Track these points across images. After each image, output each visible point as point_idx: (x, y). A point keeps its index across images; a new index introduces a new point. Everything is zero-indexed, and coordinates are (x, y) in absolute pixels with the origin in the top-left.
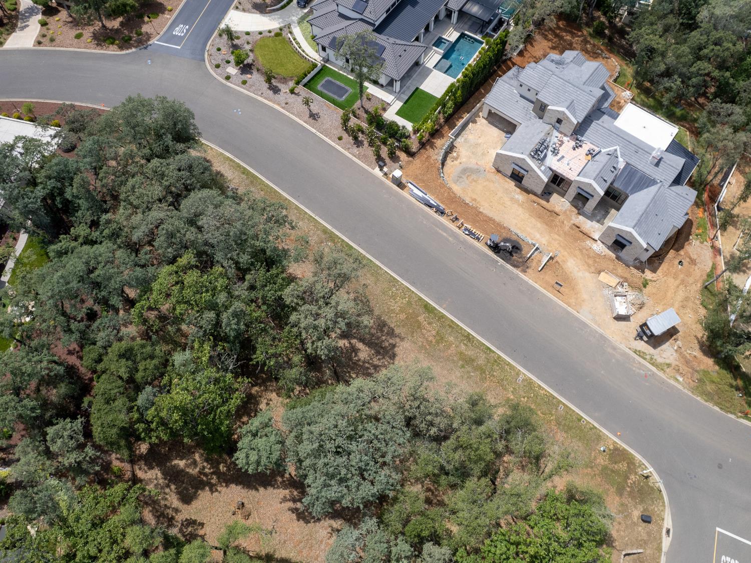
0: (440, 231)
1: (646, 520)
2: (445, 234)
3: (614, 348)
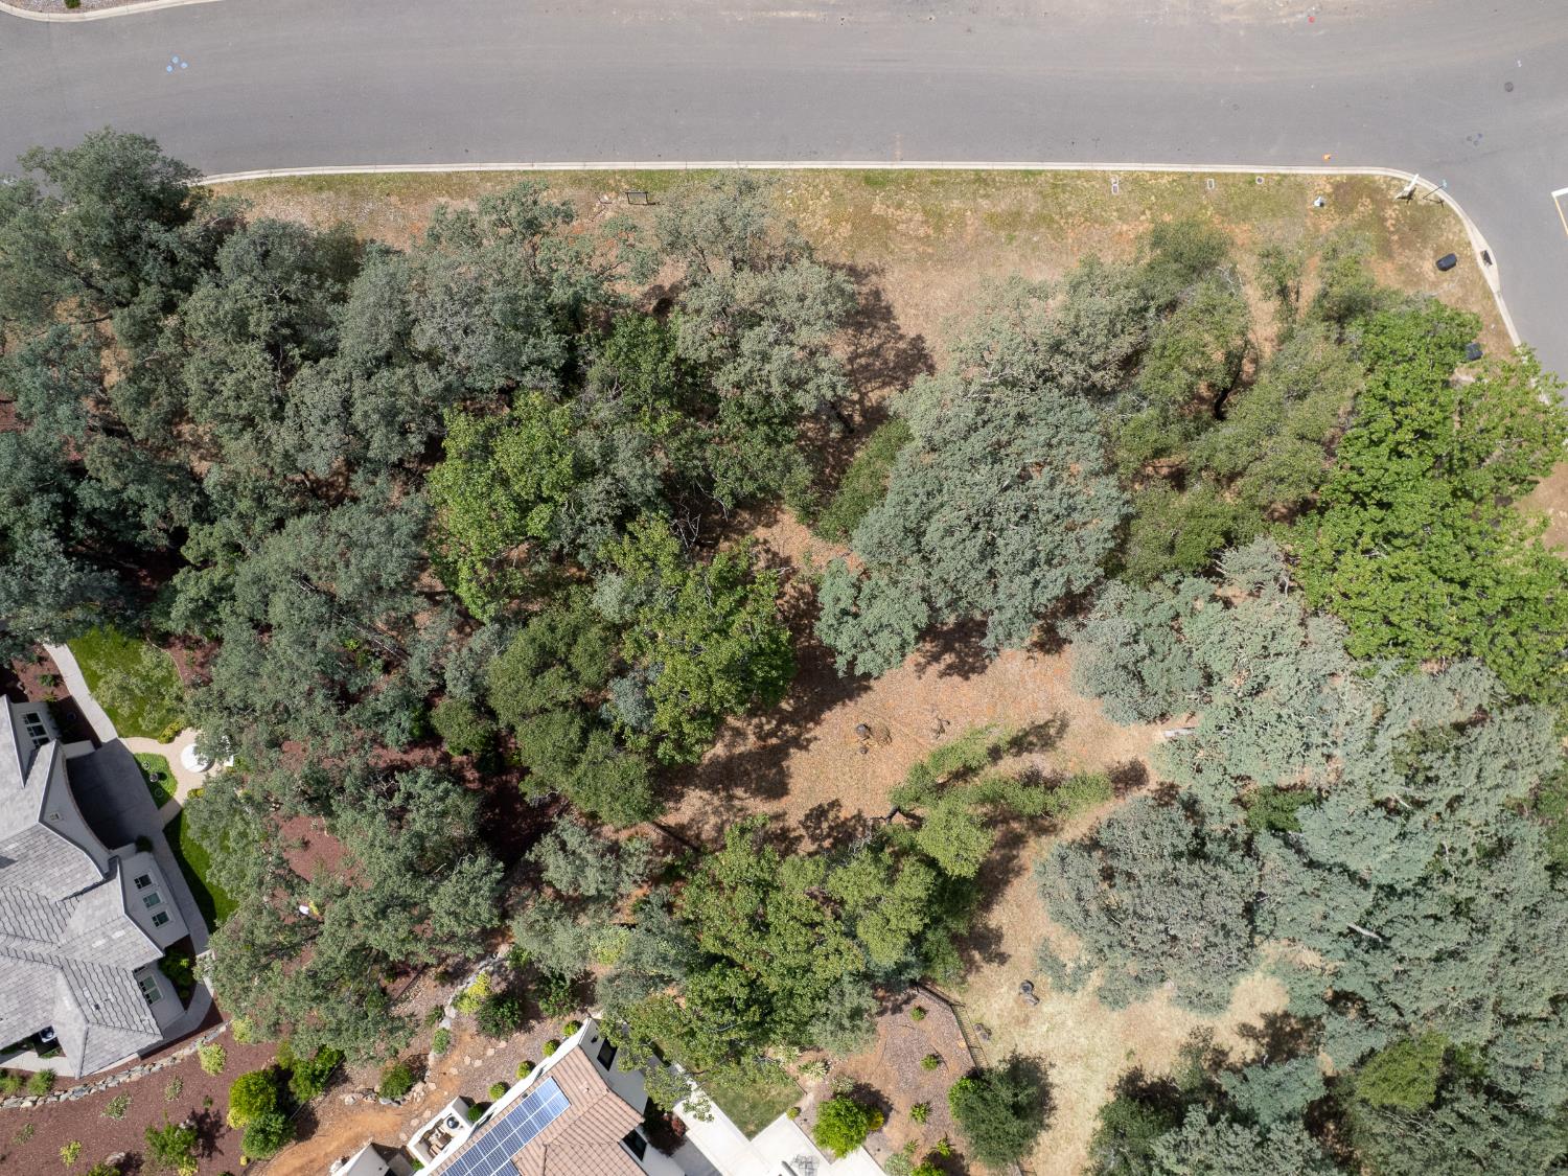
1: (1446, 264)
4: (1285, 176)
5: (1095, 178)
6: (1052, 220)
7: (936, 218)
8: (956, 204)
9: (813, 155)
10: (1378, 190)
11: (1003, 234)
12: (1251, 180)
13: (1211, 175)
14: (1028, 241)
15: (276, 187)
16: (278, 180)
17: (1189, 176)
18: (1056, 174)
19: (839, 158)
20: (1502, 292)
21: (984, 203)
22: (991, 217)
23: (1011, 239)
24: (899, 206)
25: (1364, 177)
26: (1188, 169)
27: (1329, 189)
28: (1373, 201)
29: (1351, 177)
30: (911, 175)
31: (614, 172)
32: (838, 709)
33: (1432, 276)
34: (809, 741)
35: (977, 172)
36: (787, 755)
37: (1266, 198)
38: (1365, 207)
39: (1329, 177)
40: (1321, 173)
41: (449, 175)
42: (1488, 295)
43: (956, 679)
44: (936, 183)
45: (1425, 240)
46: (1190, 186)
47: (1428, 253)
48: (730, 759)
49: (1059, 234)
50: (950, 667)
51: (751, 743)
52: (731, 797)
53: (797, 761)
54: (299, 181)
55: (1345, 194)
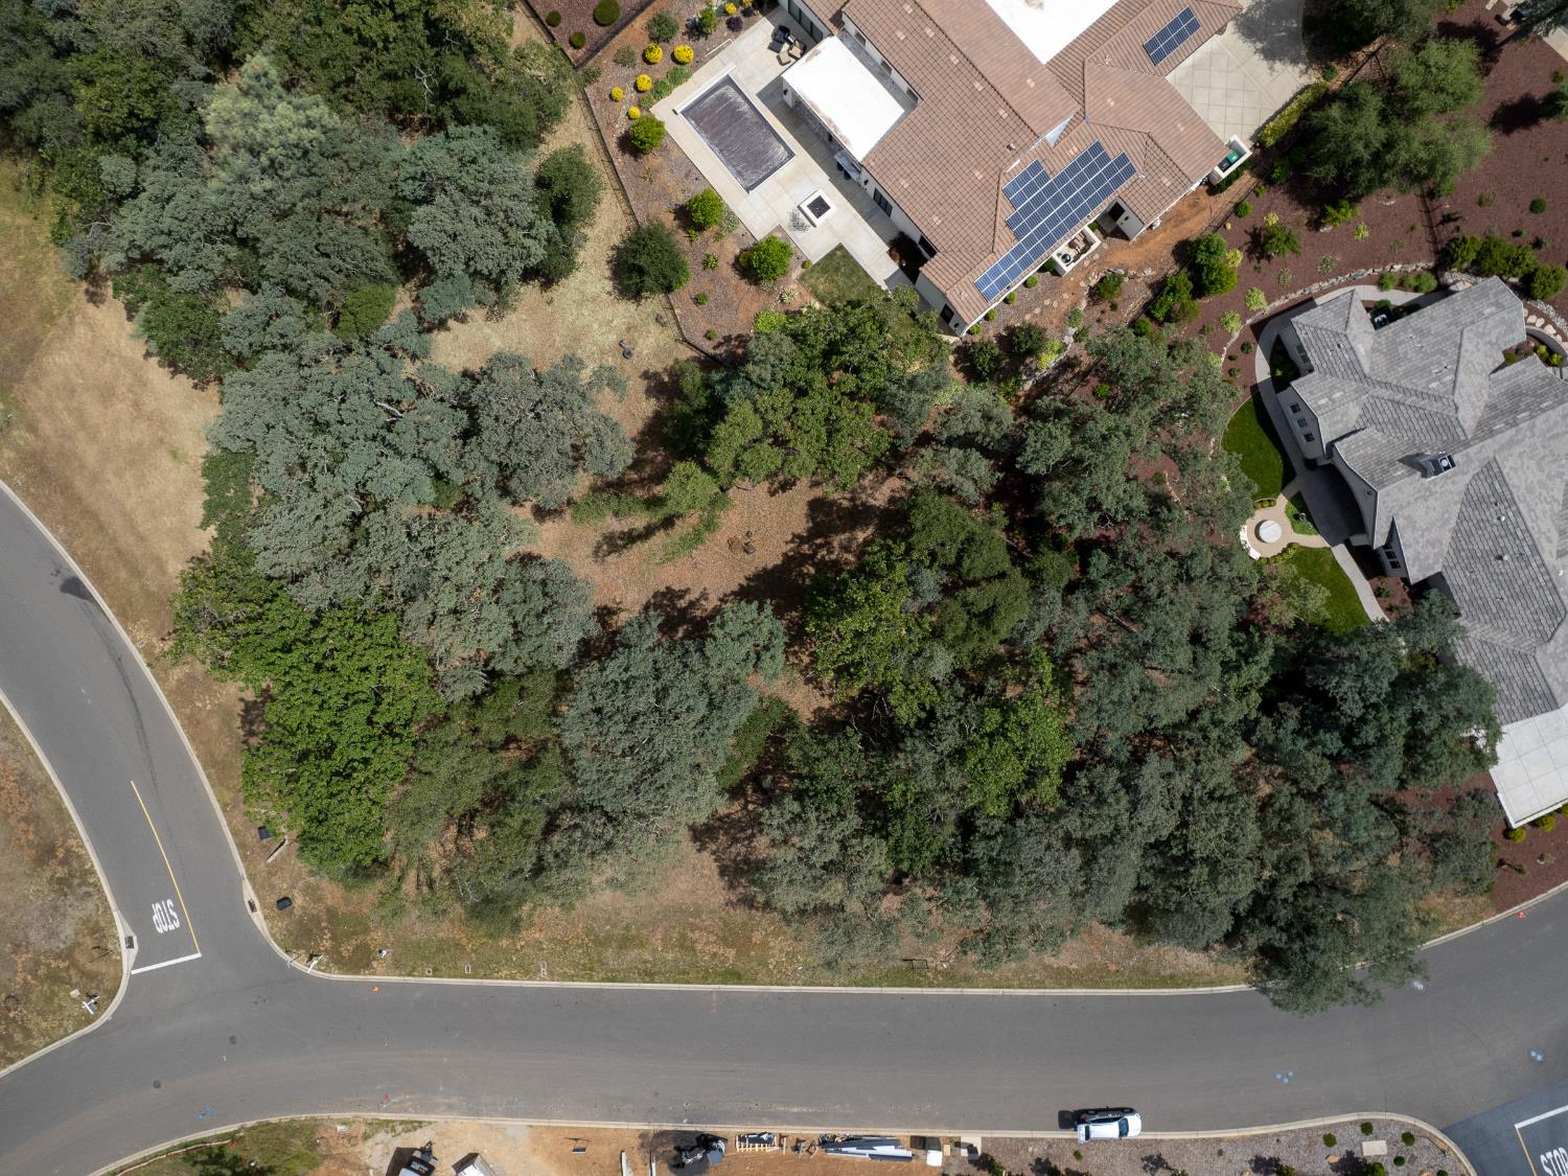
0: (805, 1110)
1: (284, 903)
2: (795, 1110)
3: (451, 1108)
4: (409, 975)
5: (559, 975)
6: (594, 942)
7: (685, 945)
8: (670, 956)
9: (781, 996)
10: (336, 962)
11: (633, 932)
12: (436, 972)
13: (468, 977)
14: (614, 926)
15: (1206, 978)
16: (1206, 984)
17: (485, 976)
18: (591, 979)
19: (761, 994)
20: (242, 879)
21: (647, 956)
22: (642, 945)
23: (627, 928)
24: (715, 955)
25: (346, 973)
26: (487, 982)
27: (375, 964)
28: (340, 953)
29: (358, 973)
30: (704, 980)
31: (938, 986)
32: (770, 566)
33: (296, 893)
34: (792, 541)
35: (652, 981)
36: (809, 530)
37: (424, 958)
38: (346, 950)
39: (374, 974)
40: (381, 977)
41: (1070, 986)
42: (252, 878)
43: (676, 587)
44: (684, 973)
45: (300, 921)
46: (485, 968)
47: (298, 912)
48: (852, 529)
49: (589, 931)
50: (682, 597)
51: (837, 540)
52: (852, 499)
53: (801, 525)
54: (1190, 983)
55: (361, 960)
